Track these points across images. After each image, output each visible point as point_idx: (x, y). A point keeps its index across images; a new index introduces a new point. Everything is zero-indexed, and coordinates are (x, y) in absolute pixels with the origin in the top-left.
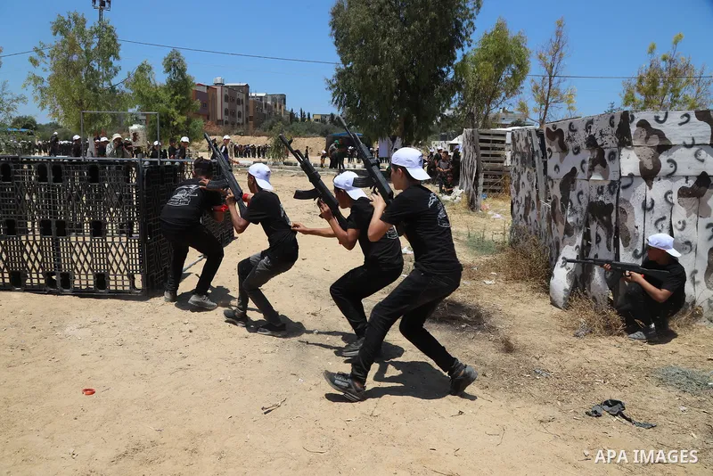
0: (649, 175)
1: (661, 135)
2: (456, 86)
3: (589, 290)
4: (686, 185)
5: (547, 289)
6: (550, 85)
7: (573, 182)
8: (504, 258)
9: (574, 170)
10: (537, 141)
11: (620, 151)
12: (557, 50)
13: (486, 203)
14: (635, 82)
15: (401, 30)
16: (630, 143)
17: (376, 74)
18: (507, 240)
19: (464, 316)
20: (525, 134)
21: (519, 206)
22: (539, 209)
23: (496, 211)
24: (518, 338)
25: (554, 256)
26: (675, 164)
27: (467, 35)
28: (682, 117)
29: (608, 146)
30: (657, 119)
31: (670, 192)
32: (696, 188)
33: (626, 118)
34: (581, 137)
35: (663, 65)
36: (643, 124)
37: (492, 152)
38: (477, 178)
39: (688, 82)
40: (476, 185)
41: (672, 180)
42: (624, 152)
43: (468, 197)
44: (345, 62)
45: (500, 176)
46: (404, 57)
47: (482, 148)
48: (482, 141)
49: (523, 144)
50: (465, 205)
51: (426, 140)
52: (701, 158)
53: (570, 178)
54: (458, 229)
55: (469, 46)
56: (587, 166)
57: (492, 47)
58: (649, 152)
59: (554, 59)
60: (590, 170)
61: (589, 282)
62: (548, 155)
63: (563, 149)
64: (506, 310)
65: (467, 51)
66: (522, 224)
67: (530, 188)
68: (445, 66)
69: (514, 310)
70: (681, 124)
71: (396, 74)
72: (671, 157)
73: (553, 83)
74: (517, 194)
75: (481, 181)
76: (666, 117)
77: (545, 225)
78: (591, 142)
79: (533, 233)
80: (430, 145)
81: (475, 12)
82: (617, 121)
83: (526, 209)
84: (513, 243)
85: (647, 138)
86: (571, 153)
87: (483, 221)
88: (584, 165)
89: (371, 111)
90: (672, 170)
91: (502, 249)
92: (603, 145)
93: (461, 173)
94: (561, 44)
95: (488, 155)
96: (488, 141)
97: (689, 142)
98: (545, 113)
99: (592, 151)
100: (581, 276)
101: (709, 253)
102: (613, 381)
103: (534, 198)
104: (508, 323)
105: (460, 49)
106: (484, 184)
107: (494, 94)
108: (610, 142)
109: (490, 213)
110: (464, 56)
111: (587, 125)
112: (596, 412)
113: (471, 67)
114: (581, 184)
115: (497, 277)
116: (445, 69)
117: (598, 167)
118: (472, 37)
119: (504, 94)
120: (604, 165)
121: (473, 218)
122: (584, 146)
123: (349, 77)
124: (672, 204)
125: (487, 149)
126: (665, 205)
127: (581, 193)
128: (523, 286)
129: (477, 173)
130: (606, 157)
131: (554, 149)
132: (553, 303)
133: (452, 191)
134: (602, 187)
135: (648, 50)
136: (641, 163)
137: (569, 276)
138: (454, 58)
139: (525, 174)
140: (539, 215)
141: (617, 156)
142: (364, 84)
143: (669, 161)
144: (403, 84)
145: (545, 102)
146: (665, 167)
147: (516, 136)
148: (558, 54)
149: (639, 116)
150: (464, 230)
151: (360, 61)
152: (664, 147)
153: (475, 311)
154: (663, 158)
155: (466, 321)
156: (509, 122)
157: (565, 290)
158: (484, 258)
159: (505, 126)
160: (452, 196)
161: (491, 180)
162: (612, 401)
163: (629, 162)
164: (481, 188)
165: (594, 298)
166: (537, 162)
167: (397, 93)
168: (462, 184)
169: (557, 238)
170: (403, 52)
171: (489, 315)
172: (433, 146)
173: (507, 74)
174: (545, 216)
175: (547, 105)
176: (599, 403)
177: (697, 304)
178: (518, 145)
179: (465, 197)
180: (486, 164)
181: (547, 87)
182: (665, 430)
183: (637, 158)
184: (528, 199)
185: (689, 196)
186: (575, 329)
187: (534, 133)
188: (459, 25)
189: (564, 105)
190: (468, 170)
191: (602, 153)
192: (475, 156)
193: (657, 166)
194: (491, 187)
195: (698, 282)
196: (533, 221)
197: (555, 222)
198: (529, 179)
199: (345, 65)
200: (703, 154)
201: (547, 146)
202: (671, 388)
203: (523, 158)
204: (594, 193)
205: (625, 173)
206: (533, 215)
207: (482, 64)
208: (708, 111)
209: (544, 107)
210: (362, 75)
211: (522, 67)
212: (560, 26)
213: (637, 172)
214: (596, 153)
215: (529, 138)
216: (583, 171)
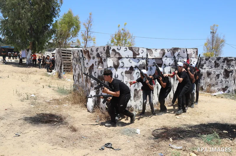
0: (116, 67)
1: (119, 54)
2: (53, 31)
3: (100, 106)
4: (127, 70)
5: (86, 106)
6: (88, 35)
7: (93, 69)
8: (71, 96)
9: (93, 65)
10: (81, 54)
11: (107, 59)
12: (90, 23)
13: (64, 75)
14: (114, 36)
15: (30, 8)
16: (110, 56)
17: (19, 24)
18: (72, 89)
19: (56, 119)
20: (77, 51)
21: (76, 77)
22: (82, 78)
23: (69, 78)
24: (76, 126)
25: (88, 94)
26: (123, 63)
27: (57, 13)
28: (125, 49)
29: (103, 57)
30: (118, 49)
31: (122, 72)
32: (130, 71)
33: (108, 48)
34: (95, 54)
35: (122, 31)
36: (114, 50)
37: (67, 57)
38: (61, 66)
39: (129, 37)
40: (61, 69)
41: (123, 69)
42: (108, 59)
43: (58, 73)
44: (5, 17)
45: (70, 66)
46: (31, 18)
47: (63, 55)
48: (63, 53)
49: (77, 55)
50: (57, 76)
51: (42, 51)
52: (131, 62)
53: (92, 67)
54: (54, 85)
55: (58, 17)
56: (97, 63)
57: (67, 19)
58: (116, 59)
59: (89, 25)
60: (98, 65)
61: (100, 103)
62: (84, 59)
63: (89, 57)
64: (71, 115)
65: (58, 19)
66: (77, 83)
67: (79, 70)
68: (49, 24)
69: (74, 115)
70: (125, 51)
71: (28, 24)
72: (122, 61)
73: (89, 34)
74: (75, 73)
75: (63, 67)
76: (120, 48)
77: (85, 84)
78: (98, 55)
79: (81, 86)
80: (44, 53)
81: (60, 5)
82: (106, 49)
83: (78, 78)
84: (74, 90)
85: (115, 55)
86: (92, 58)
87: (63, 82)
88: (96, 63)
89: (18, 38)
90: (123, 65)
91: (71, 93)
92: (102, 56)
93: (55, 64)
94: (91, 21)
95: (65, 58)
96: (65, 53)
97: (127, 57)
98: (86, 44)
99: (98, 58)
100: (97, 101)
101: (134, 91)
102: (108, 136)
103: (81, 74)
104: (72, 120)
105: (55, 18)
106: (64, 68)
107: (68, 36)
108: (104, 56)
109: (66, 79)
110: (56, 21)
111: (97, 49)
112: (102, 148)
113: (59, 25)
114: (95, 69)
115: (68, 103)
116: (49, 25)
117: (100, 64)
118: (59, 14)
119: (71, 36)
120: (102, 63)
121: (60, 81)
122: (96, 57)
123: (7, 23)
124: (123, 76)
125: (65, 56)
126: (121, 76)
127: (95, 72)
128: (78, 106)
129: (61, 64)
130: (103, 60)
131: (86, 57)
132: (88, 111)
133: (52, 71)
134: (102, 71)
135: (118, 26)
136: (114, 63)
137: (93, 101)
138: (52, 21)
139: (77, 66)
140: (83, 80)
141: (106, 60)
142: (14, 27)
143: (122, 62)
144: (31, 28)
145: (86, 40)
146: (121, 65)
147: (74, 52)
148: (90, 24)
149: (112, 48)
150: (56, 86)
151: (12, 17)
152: (120, 58)
153: (60, 117)
154: (120, 61)
155: (56, 121)
156: (74, 46)
157: (92, 106)
158: (64, 96)
159: (72, 47)
160: (52, 73)
161: (67, 67)
162: (108, 144)
163: (110, 63)
164: (63, 70)
165: (101, 108)
166: (81, 61)
167: (29, 32)
168: (56, 68)
169: (89, 88)
170: (31, 16)
171: (65, 118)
172: (46, 53)
173: (72, 29)
174: (85, 80)
175: (87, 41)
176: (104, 145)
177: (132, 107)
178: (75, 55)
179: (57, 73)
180: (65, 61)
181: (86, 35)
182: (123, 150)
183: (112, 61)
184: (79, 74)
185: (128, 73)
186: (95, 119)
187: (80, 51)
188: (54, 9)
189: (92, 42)
190: (58, 63)
191: (101, 59)
192: (60, 58)
193: (118, 64)
194: (67, 70)
195: (132, 100)
196: (81, 82)
197: (88, 83)
198: (79, 67)
199: (5, 18)
200: (131, 61)
201: (84, 56)
202: (125, 135)
203: (76, 60)
204: (100, 73)
205: (109, 66)
206: (81, 80)
207: (63, 25)
208: (132, 47)
209: (85, 42)
210: (13, 23)
211: (78, 27)
212: (91, 15)
213: (112, 66)
214: (100, 59)
215: (78, 53)
216: (96, 65)
